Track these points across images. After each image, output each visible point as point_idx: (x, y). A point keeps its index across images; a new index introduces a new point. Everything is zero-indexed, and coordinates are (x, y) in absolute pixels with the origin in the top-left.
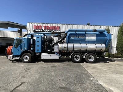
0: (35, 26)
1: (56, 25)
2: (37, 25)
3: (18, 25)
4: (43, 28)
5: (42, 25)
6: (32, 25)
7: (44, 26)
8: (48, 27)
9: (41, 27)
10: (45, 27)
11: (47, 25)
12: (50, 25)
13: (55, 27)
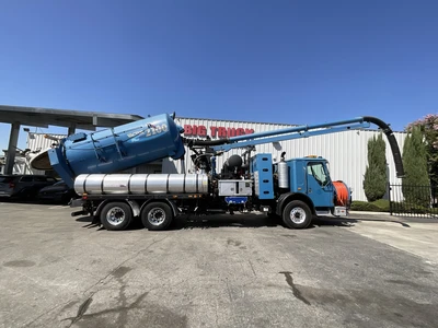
0: (187, 127)
1: (245, 126)
2: (192, 125)
4: (209, 133)
5: (208, 125)
6: (179, 123)
7: (211, 128)
8: (222, 129)
9: (203, 129)
10: (214, 130)
11: (219, 124)
12: (227, 125)
13: (241, 131)
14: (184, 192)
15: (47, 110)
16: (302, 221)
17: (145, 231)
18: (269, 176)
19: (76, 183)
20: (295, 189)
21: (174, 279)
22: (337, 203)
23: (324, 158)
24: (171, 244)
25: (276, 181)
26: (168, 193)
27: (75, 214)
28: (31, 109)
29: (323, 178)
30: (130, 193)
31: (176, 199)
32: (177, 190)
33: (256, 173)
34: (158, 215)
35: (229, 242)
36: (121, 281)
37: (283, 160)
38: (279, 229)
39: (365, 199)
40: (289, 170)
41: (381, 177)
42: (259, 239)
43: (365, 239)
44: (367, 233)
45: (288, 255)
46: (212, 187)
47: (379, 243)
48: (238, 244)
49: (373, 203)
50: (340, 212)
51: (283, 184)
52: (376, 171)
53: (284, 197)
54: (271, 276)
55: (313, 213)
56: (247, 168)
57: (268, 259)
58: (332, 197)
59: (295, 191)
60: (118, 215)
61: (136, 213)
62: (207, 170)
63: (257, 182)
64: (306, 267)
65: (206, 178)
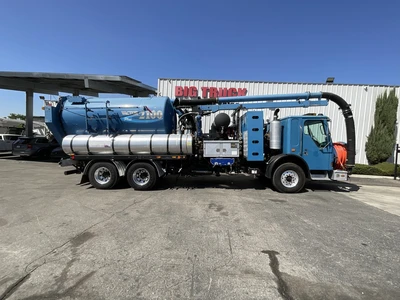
0: (179, 89)
1: (237, 86)
2: (183, 84)
3: (138, 85)
4: (200, 94)
5: (199, 85)
6: (170, 85)
7: (203, 89)
8: (214, 89)
9: (194, 90)
10: (205, 90)
11: (210, 85)
12: (219, 85)
13: (233, 91)
14: (168, 153)
15: (43, 74)
16: (294, 184)
17: (131, 190)
18: (260, 136)
19: (63, 143)
20: (288, 150)
21: (134, 253)
22: (336, 166)
23: (325, 115)
24: (150, 206)
25: (267, 142)
26: (152, 153)
27: (68, 173)
28: (29, 73)
29: (321, 139)
30: (115, 153)
31: (160, 160)
32: (161, 151)
33: (246, 133)
34: (144, 176)
35: (210, 206)
36: (74, 252)
37: (276, 119)
38: (268, 192)
39: (365, 162)
40: (282, 130)
41: (388, 138)
42: (244, 204)
43: (371, 209)
44: (371, 200)
45: (275, 226)
46: (197, 147)
47: (389, 215)
48: (219, 209)
49: (376, 166)
50: (340, 176)
51: (275, 145)
52: (382, 132)
53: (276, 159)
54: (251, 256)
55: (308, 176)
56: (236, 128)
57: (250, 230)
58: (331, 160)
59: (289, 152)
60: (106, 175)
61: (122, 173)
62: (193, 130)
63: (246, 142)
64: (297, 244)
65: (190, 139)
